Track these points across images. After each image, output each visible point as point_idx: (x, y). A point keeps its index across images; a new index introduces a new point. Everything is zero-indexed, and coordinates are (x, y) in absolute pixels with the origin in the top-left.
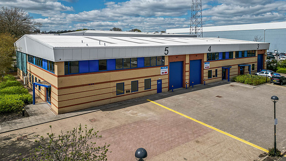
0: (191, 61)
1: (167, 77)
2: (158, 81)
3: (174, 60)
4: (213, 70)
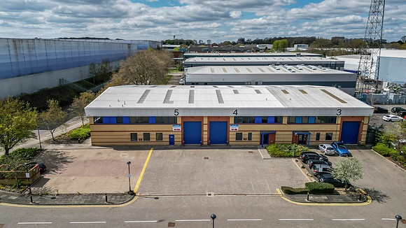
0: (210, 122)
1: (180, 133)
2: (170, 135)
3: (189, 120)
4: (243, 133)
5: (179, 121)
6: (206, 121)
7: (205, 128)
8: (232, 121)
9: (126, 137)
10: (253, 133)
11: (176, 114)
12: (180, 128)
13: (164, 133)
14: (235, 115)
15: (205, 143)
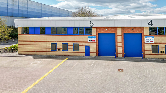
0: (124, 33)
1: (95, 44)
2: (86, 46)
3: (103, 32)
4: (160, 45)
5: (94, 32)
6: (119, 32)
7: (119, 39)
8: (146, 32)
9: (47, 47)
11: (91, 25)
12: (95, 39)
13: (80, 44)
14: (150, 26)
15: (120, 55)
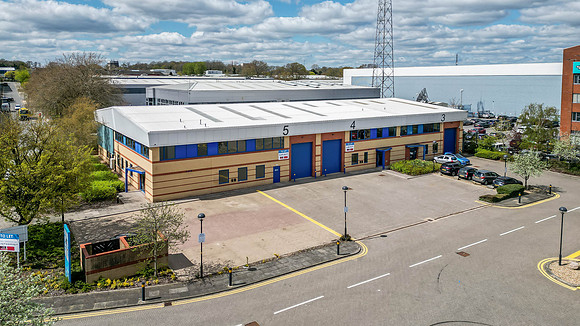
0: (323, 142)
1: (288, 162)
2: (275, 168)
3: (298, 142)
4: (359, 153)
5: (287, 144)
6: (318, 141)
7: (318, 151)
8: (347, 138)
9: (212, 178)
10: (369, 152)
12: (287, 154)
13: (267, 165)
14: (352, 129)
15: (318, 174)
